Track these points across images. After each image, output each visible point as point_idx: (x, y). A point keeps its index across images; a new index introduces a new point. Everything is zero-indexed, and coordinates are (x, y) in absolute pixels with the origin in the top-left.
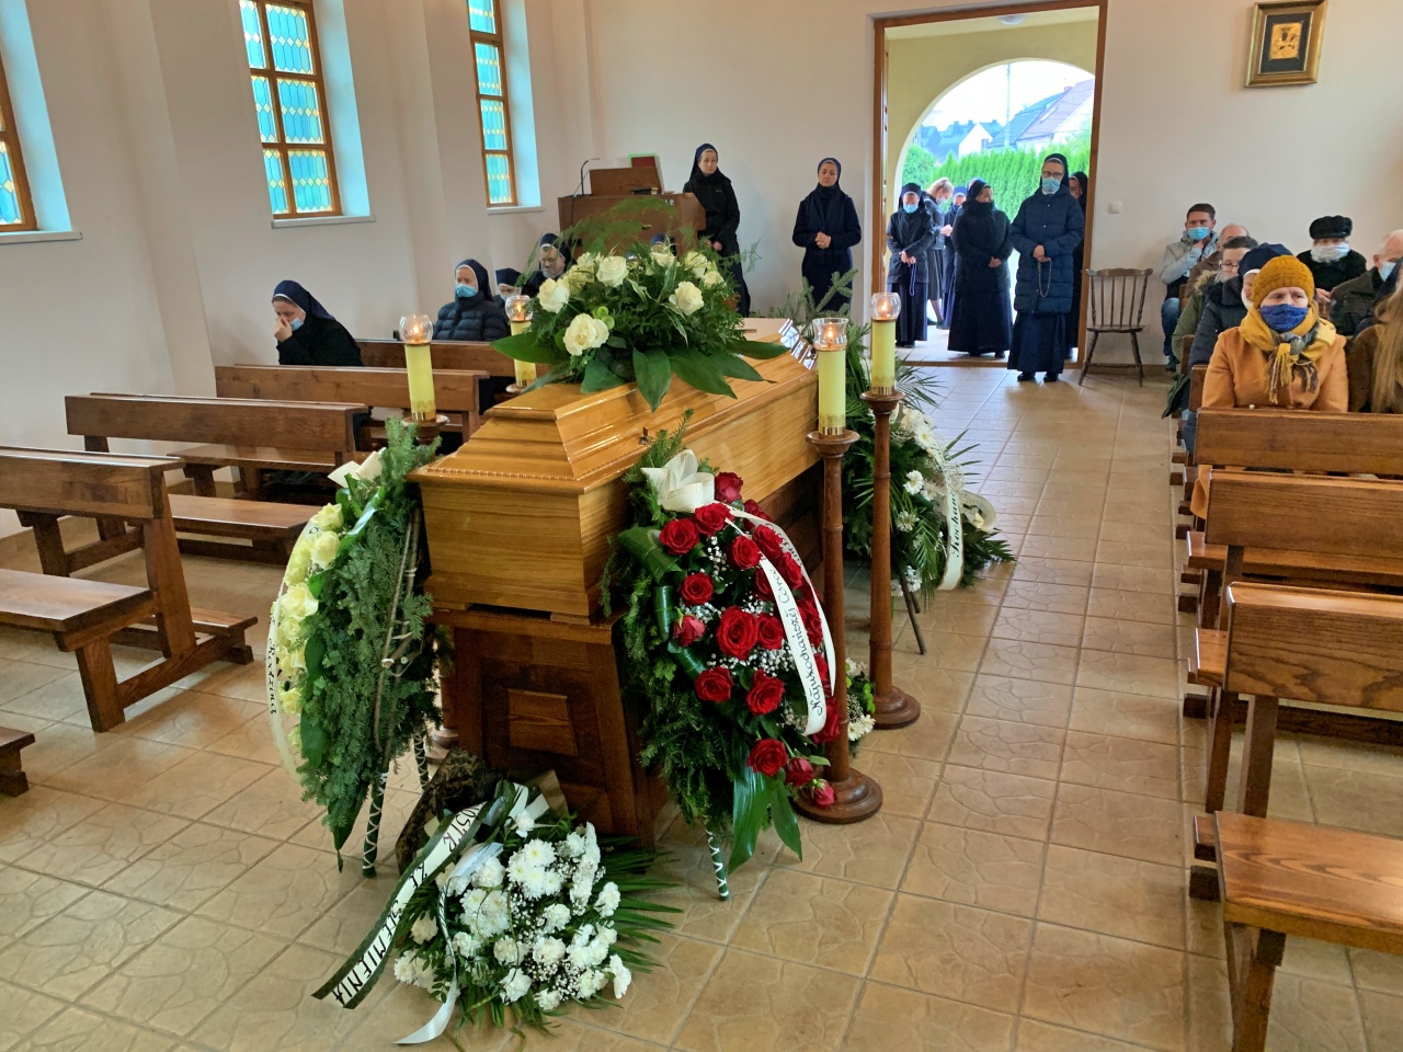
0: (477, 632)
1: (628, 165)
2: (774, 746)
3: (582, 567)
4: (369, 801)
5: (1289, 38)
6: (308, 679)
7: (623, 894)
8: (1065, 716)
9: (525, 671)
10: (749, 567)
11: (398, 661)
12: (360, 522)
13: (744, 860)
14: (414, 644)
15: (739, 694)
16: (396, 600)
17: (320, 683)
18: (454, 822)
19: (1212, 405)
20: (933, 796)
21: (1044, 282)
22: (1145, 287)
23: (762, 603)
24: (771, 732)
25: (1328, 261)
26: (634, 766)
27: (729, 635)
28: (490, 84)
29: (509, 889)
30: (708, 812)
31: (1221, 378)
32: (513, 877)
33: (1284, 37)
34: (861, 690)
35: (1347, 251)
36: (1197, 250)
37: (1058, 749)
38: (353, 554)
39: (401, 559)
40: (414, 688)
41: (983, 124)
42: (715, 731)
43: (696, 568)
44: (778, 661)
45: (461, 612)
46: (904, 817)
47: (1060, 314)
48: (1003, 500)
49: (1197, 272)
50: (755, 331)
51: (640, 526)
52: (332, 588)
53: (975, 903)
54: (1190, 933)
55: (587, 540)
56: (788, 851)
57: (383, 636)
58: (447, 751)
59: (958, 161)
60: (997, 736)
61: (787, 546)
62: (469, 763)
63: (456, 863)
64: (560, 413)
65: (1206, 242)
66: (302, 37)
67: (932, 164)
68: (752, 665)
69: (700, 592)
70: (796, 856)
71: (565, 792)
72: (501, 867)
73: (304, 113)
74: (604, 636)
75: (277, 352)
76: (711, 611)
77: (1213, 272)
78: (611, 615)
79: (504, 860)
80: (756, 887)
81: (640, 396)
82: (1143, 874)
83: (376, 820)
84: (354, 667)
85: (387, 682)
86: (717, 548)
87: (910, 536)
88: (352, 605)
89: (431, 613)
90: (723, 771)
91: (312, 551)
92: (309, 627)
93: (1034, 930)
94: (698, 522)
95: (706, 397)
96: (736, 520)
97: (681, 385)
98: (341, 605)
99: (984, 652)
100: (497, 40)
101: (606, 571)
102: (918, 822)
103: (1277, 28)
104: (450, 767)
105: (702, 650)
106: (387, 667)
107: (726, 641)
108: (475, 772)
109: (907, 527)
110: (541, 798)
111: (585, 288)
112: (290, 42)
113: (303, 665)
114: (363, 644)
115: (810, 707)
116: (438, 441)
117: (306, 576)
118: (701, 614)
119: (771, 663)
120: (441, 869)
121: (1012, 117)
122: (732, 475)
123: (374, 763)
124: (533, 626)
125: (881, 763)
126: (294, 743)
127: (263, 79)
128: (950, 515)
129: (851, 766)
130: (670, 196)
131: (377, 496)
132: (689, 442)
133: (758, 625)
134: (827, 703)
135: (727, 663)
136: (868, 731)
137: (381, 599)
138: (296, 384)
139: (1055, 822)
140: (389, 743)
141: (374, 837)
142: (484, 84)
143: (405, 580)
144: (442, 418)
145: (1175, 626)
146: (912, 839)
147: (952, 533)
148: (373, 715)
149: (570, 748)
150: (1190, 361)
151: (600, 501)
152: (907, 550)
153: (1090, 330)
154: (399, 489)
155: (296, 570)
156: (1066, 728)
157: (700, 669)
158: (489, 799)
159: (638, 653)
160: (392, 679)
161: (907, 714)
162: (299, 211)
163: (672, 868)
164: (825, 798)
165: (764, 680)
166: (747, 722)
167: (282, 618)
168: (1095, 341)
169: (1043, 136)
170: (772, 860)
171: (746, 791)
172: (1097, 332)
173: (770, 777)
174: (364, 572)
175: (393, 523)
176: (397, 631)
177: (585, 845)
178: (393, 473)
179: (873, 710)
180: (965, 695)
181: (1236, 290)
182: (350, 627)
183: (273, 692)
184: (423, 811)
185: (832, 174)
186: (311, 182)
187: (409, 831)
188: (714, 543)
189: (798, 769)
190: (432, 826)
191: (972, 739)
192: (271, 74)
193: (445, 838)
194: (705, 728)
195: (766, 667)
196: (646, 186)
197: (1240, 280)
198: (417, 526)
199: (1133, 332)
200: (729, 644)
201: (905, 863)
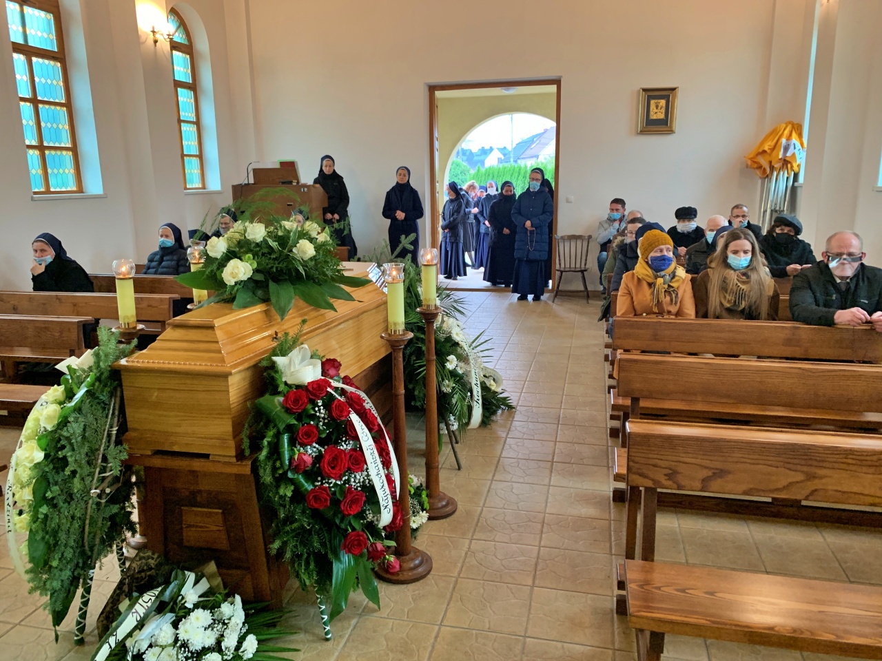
0: (160, 469)
1: (278, 166)
2: (359, 535)
3: (231, 423)
4: (80, 591)
5: (659, 108)
6: (34, 508)
7: (260, 642)
8: (544, 505)
9: (194, 494)
10: (343, 419)
11: (103, 491)
12: (76, 397)
13: (339, 612)
14: (116, 479)
15: (336, 503)
16: (102, 449)
17: (44, 509)
18: (140, 601)
19: (623, 314)
20: (464, 562)
21: (531, 241)
22: (588, 246)
23: (351, 442)
24: (357, 526)
25: (685, 232)
26: (267, 554)
27: (329, 464)
28: (187, 113)
29: (178, 645)
30: (317, 582)
31: (626, 299)
32: (181, 637)
33: (657, 107)
34: (420, 495)
35: (695, 226)
36: (616, 225)
37: (539, 526)
38: (71, 419)
39: (106, 422)
40: (115, 509)
41: (498, 149)
42: (320, 529)
43: (308, 421)
44: (362, 480)
45: (149, 456)
46: (445, 576)
47: (541, 261)
48: (508, 372)
49: (615, 237)
50: (352, 270)
51: (271, 395)
52: (54, 444)
53: (489, 629)
54: (616, 637)
55: (236, 405)
56: (371, 604)
57: (92, 474)
58: (136, 552)
59: (483, 170)
60: (504, 520)
61: (368, 404)
62: (153, 559)
63: (140, 630)
64: (217, 323)
65: (621, 220)
66: (58, 79)
67: (468, 172)
68: (345, 483)
69: (309, 437)
70: (376, 607)
71: (220, 575)
72: (173, 630)
73: (58, 126)
74: (246, 468)
75: (32, 283)
76: (318, 449)
77: (623, 238)
78: (250, 455)
79: (175, 625)
80: (350, 630)
81: (273, 311)
82: (589, 602)
83: (86, 603)
84: (71, 496)
85: (94, 506)
86: (322, 408)
87: (449, 396)
88: (69, 454)
89: (127, 457)
90: (326, 554)
91: (41, 418)
92: (36, 470)
93: (525, 643)
94: (309, 391)
95: (319, 311)
96: (336, 389)
97: (302, 303)
98: (60, 454)
99: (497, 467)
100: (193, 87)
101: (246, 426)
102: (454, 579)
103: (653, 102)
104: (139, 563)
105: (311, 475)
106: (95, 496)
107: (327, 468)
108: (156, 565)
109: (447, 390)
110: (204, 580)
111: (239, 242)
112: (49, 82)
113: (31, 497)
114: (76, 481)
115: (382, 508)
116: (135, 342)
117: (37, 435)
118: (312, 450)
119: (357, 481)
120: (130, 635)
121: (514, 146)
122: (334, 360)
123: (84, 563)
124: (198, 464)
125: (432, 542)
126: (24, 553)
127: (28, 104)
128: (473, 382)
129: (412, 545)
130: (305, 186)
131: (88, 379)
132: (306, 340)
133: (348, 456)
134: (394, 506)
135: (328, 483)
136: (424, 521)
137: (91, 448)
138: (44, 304)
139: (538, 573)
140: (96, 549)
141: (83, 616)
142: (183, 114)
143: (109, 435)
144: (140, 326)
145: (608, 446)
146: (451, 590)
147: (475, 393)
148: (84, 529)
149: (223, 544)
150: (611, 290)
151: (244, 379)
152: (448, 404)
153: (558, 270)
154: (106, 374)
155: (29, 431)
156: (545, 513)
157: (309, 487)
158: (167, 583)
159: (267, 478)
160: (98, 504)
161: (449, 509)
162: (52, 190)
163: (293, 622)
164: (394, 567)
165: (352, 492)
166: (342, 521)
167: (17, 465)
168: (561, 278)
169: (532, 157)
170: (361, 610)
171: (342, 566)
172: (562, 272)
173: (358, 556)
174: (79, 431)
175: (102, 397)
176: (103, 470)
177: (234, 611)
178: (101, 364)
179: (428, 508)
180: (485, 495)
181: (634, 248)
182: (66, 469)
183: (9, 517)
184: (119, 595)
185: (405, 176)
186: (61, 171)
187: (108, 609)
188: (320, 404)
189: (376, 550)
190: (123, 606)
191: (489, 523)
192: (34, 101)
193: (133, 613)
194: (313, 526)
195: (354, 484)
196: (289, 179)
197: (636, 242)
198: (118, 399)
199: (582, 272)
200: (329, 470)
201: (445, 606)
